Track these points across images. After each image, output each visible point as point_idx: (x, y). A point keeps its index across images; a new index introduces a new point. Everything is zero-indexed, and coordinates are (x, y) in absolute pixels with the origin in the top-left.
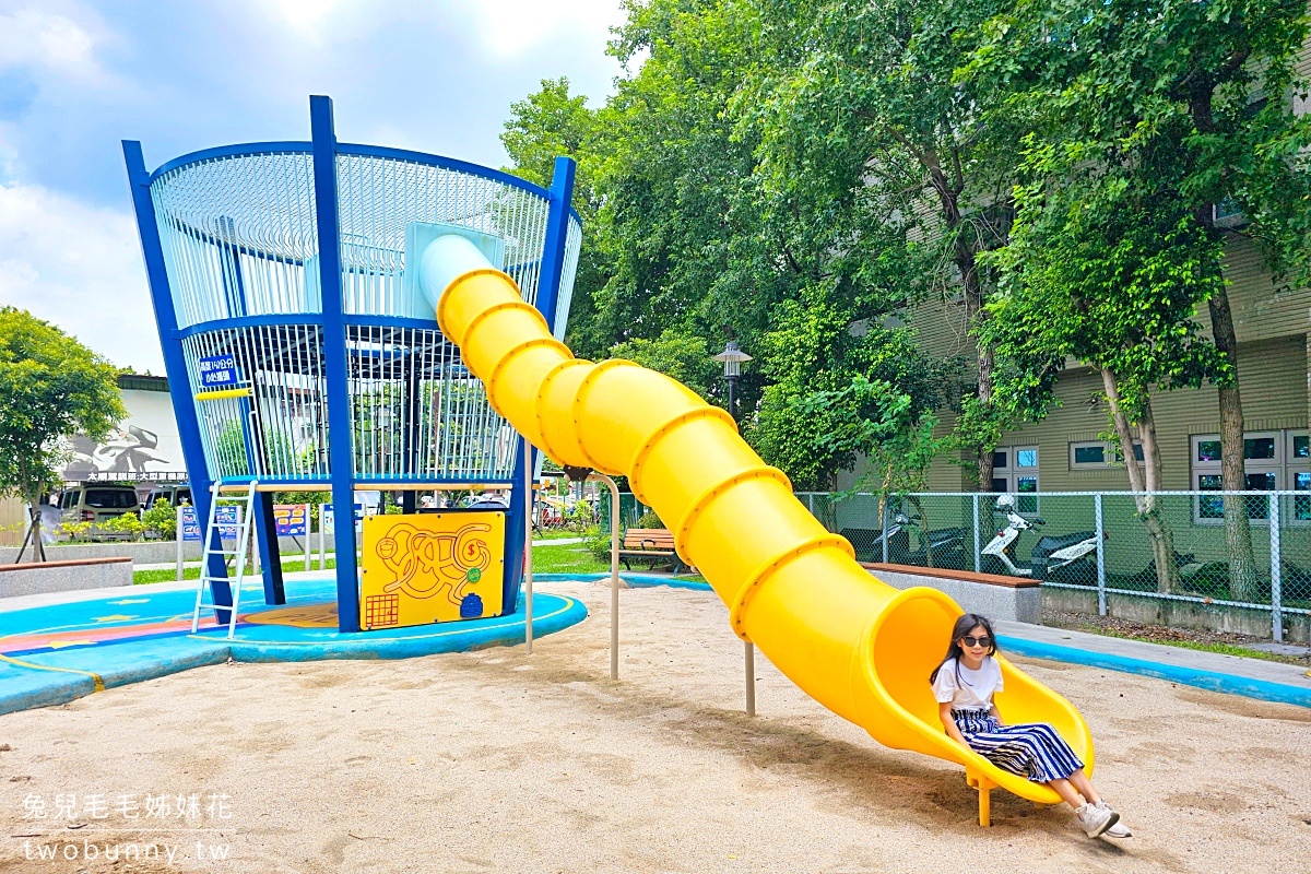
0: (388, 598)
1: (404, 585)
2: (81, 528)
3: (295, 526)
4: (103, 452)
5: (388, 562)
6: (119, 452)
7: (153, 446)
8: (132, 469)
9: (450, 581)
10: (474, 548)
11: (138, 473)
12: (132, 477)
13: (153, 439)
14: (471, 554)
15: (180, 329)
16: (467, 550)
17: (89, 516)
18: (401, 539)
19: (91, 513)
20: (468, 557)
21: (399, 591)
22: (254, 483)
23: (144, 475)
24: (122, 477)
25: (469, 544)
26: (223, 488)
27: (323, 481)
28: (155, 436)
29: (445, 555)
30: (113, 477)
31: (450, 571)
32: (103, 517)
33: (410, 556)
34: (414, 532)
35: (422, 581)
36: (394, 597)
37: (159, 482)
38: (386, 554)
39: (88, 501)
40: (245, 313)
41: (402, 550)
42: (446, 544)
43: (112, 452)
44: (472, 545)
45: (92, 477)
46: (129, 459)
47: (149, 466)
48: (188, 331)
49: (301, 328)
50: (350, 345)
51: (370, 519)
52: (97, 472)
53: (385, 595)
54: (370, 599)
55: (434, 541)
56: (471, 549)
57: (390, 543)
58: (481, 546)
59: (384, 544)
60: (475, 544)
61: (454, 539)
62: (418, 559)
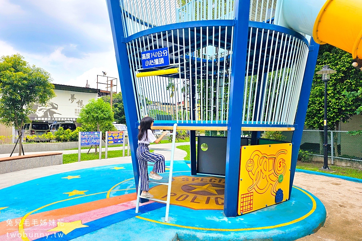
0: (249, 195)
1: (255, 187)
2: (30, 137)
3: (120, 139)
4: (40, 110)
5: (250, 173)
6: (45, 111)
7: (56, 109)
8: (49, 117)
11: (51, 118)
12: (49, 119)
13: (56, 106)
14: (280, 167)
15: (126, 36)
16: (279, 165)
17: (33, 132)
19: (34, 131)
20: (278, 168)
21: (253, 190)
22: (175, 125)
23: (53, 119)
24: (46, 119)
25: (279, 161)
28: (57, 105)
30: (43, 119)
32: (38, 133)
34: (261, 156)
36: (252, 194)
37: (58, 121)
38: (250, 168)
39: (32, 127)
43: (43, 110)
44: (280, 162)
45: (36, 119)
46: (48, 113)
47: (55, 116)
48: (130, 38)
51: (245, 148)
52: (37, 117)
53: (248, 193)
54: (242, 196)
55: (267, 160)
56: (280, 164)
57: (251, 162)
58: (283, 162)
59: (249, 162)
60: (281, 161)
61: (274, 159)
62: (261, 171)
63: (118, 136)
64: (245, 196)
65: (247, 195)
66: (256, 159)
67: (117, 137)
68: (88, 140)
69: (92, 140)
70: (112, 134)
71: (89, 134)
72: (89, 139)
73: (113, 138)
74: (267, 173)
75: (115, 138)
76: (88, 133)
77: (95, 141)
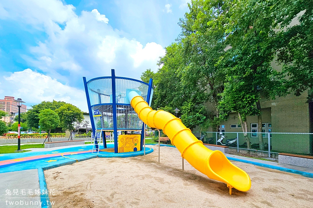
2: (78, 135)
3: (109, 136)
4: (81, 124)
5: (122, 142)
6: (84, 124)
7: (88, 123)
8: (85, 127)
9: (132, 145)
10: (136, 140)
12: (85, 128)
15: (91, 106)
18: (124, 139)
20: (135, 142)
21: (124, 147)
22: (102, 130)
23: (87, 128)
24: (84, 128)
26: (97, 130)
27: (112, 129)
29: (131, 141)
30: (83, 128)
31: (132, 144)
32: (81, 134)
33: (126, 141)
34: (126, 138)
35: (128, 145)
36: (123, 148)
37: (89, 129)
39: (79, 131)
40: (101, 103)
41: (125, 140)
42: (131, 139)
45: (80, 128)
47: (88, 126)
48: (92, 106)
49: (109, 105)
50: (117, 108)
51: (120, 135)
52: (80, 127)
55: (129, 139)
59: (122, 139)
64: (120, 148)
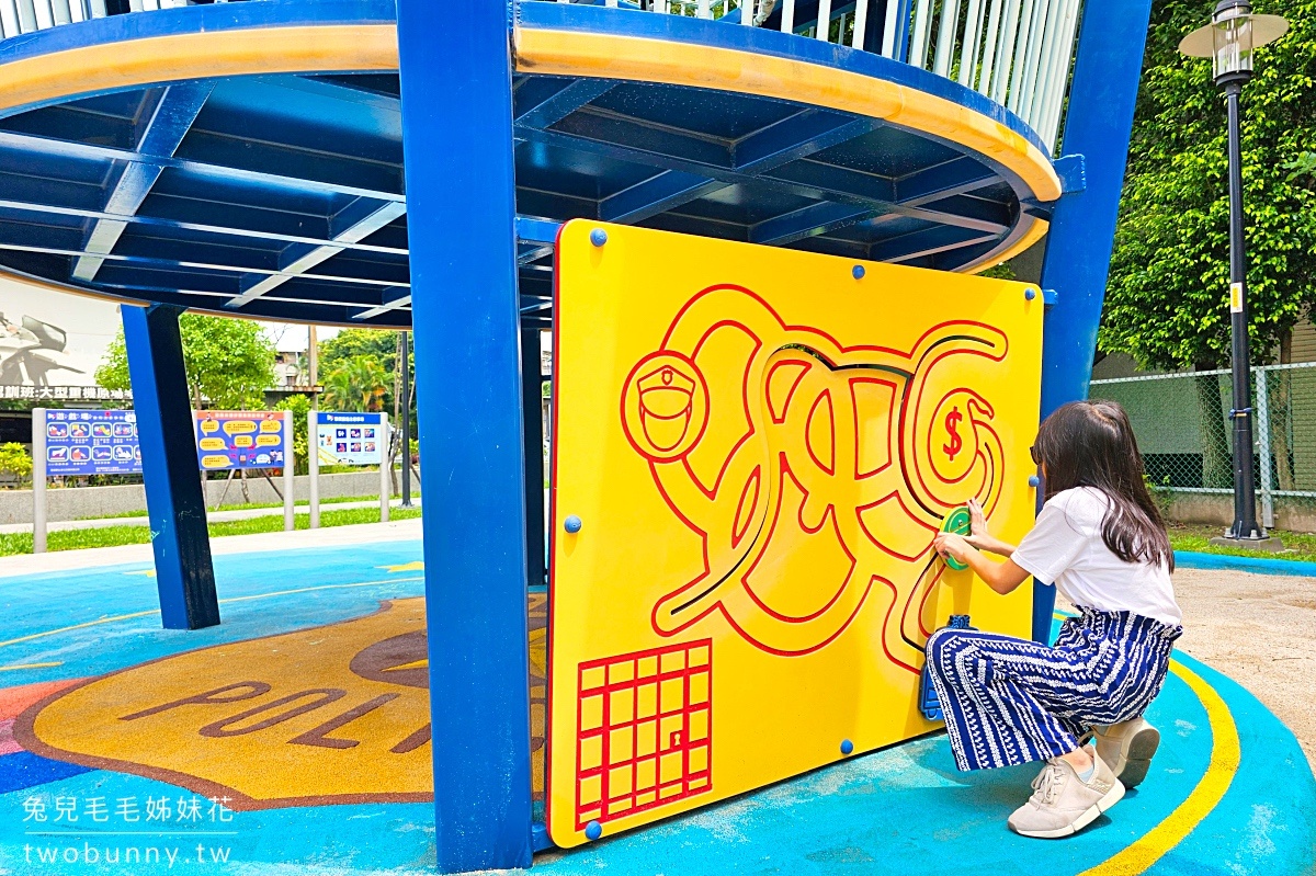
1: (732, 594)
5: (672, 474)
6: (6, 354)
7: (59, 347)
8: (27, 381)
9: (891, 567)
10: (963, 427)
11: (37, 387)
12: (27, 393)
13: (58, 337)
14: (951, 451)
16: (942, 437)
18: (723, 363)
20: (940, 458)
21: (714, 626)
23: (46, 391)
25: (946, 409)
28: (63, 333)
31: (890, 523)
33: (761, 451)
34: (774, 338)
35: (794, 567)
38: (665, 434)
41: (726, 419)
44: (955, 415)
46: (22, 365)
47: (54, 377)
51: (598, 242)
53: (659, 652)
54: (594, 678)
55: (838, 384)
56: (951, 430)
57: (677, 381)
58: (977, 416)
59: (657, 380)
60: (963, 410)
61: (901, 383)
62: (785, 466)
63: (254, 435)
64: (621, 673)
65: (647, 667)
66: (723, 359)
67: (250, 438)
68: (86, 451)
69: (108, 450)
70: (222, 422)
71: (91, 421)
72: (90, 443)
73: (229, 441)
74: (841, 491)
75: (238, 443)
76: (85, 416)
77: (127, 455)
